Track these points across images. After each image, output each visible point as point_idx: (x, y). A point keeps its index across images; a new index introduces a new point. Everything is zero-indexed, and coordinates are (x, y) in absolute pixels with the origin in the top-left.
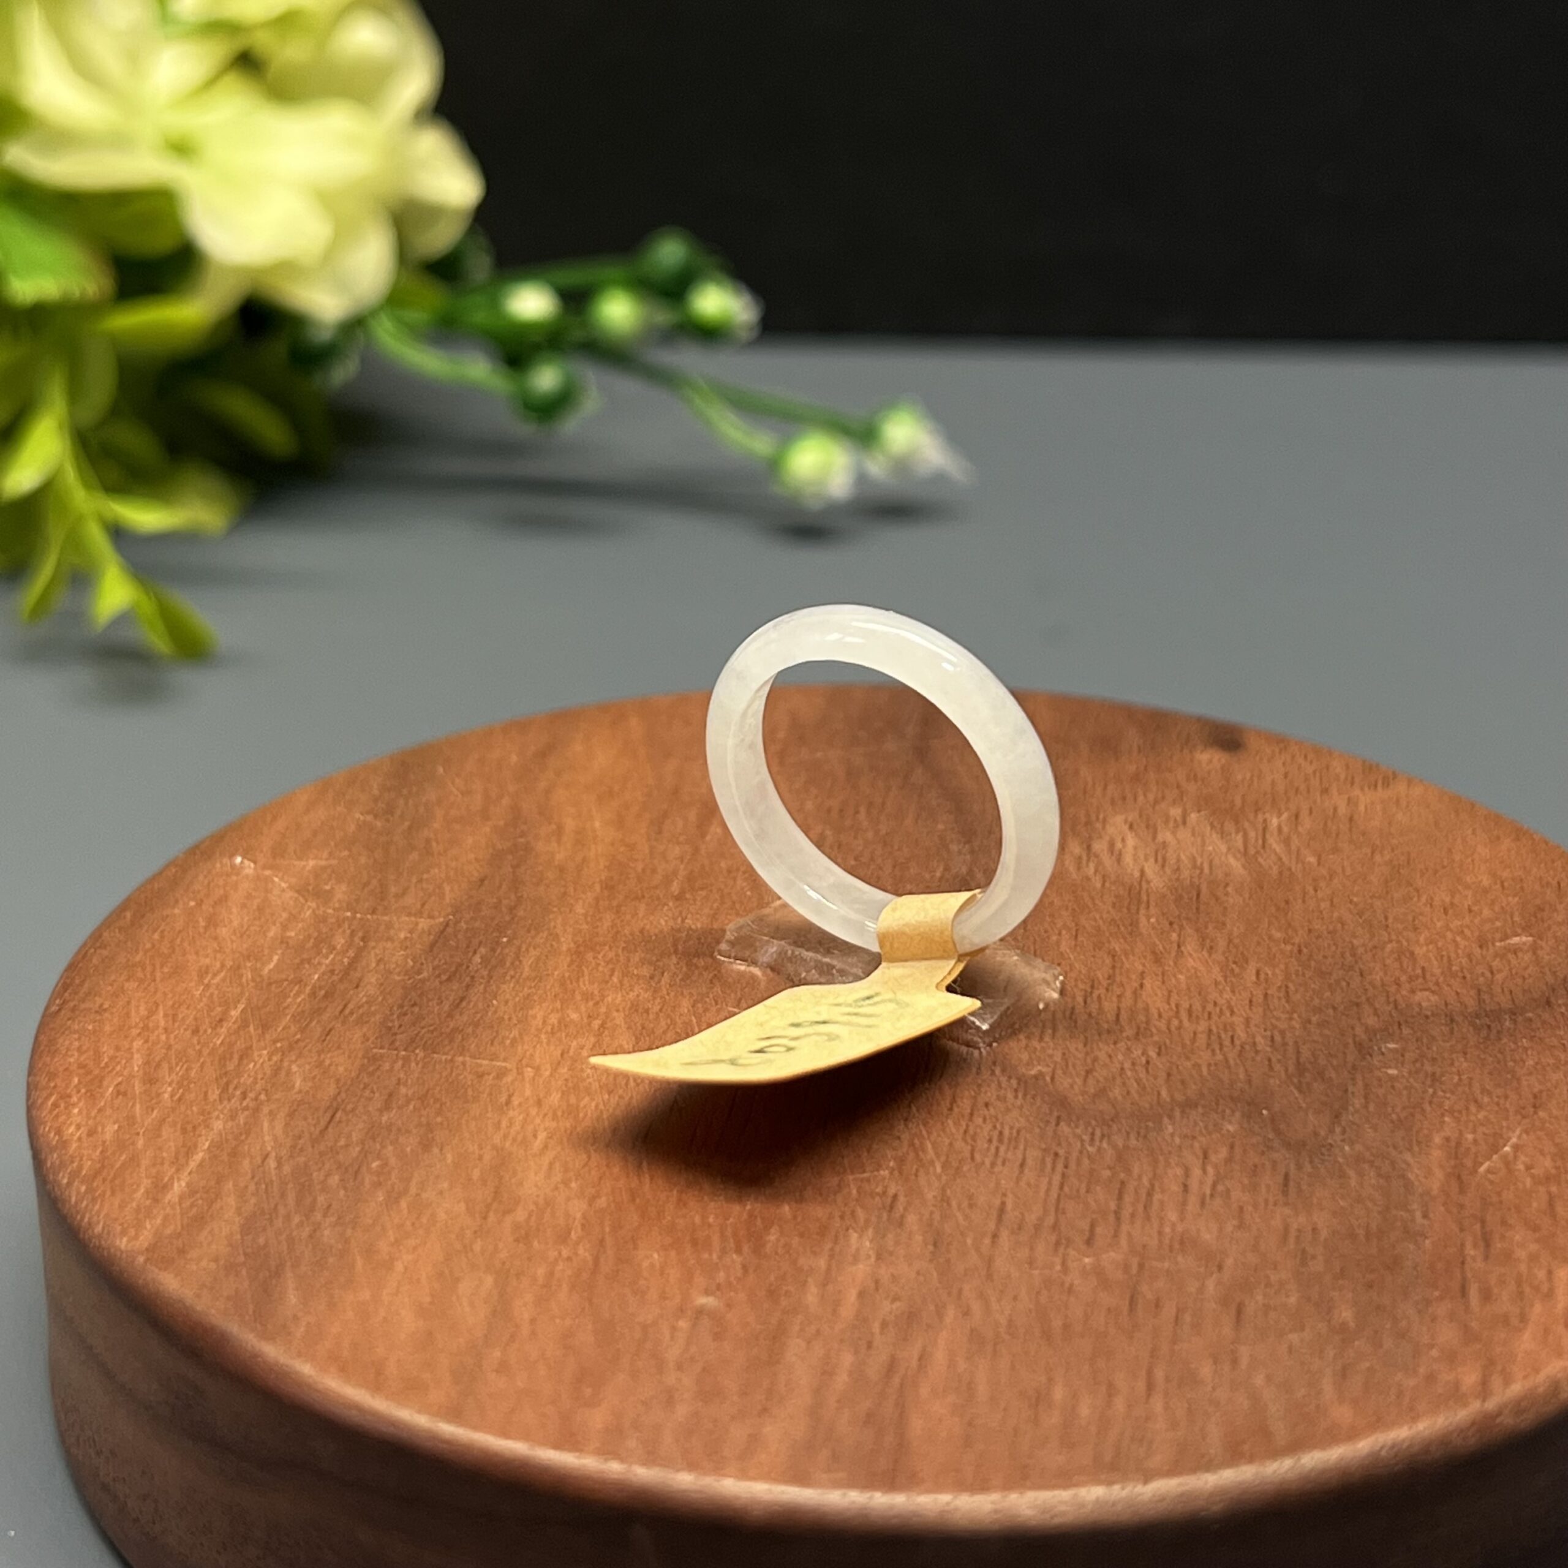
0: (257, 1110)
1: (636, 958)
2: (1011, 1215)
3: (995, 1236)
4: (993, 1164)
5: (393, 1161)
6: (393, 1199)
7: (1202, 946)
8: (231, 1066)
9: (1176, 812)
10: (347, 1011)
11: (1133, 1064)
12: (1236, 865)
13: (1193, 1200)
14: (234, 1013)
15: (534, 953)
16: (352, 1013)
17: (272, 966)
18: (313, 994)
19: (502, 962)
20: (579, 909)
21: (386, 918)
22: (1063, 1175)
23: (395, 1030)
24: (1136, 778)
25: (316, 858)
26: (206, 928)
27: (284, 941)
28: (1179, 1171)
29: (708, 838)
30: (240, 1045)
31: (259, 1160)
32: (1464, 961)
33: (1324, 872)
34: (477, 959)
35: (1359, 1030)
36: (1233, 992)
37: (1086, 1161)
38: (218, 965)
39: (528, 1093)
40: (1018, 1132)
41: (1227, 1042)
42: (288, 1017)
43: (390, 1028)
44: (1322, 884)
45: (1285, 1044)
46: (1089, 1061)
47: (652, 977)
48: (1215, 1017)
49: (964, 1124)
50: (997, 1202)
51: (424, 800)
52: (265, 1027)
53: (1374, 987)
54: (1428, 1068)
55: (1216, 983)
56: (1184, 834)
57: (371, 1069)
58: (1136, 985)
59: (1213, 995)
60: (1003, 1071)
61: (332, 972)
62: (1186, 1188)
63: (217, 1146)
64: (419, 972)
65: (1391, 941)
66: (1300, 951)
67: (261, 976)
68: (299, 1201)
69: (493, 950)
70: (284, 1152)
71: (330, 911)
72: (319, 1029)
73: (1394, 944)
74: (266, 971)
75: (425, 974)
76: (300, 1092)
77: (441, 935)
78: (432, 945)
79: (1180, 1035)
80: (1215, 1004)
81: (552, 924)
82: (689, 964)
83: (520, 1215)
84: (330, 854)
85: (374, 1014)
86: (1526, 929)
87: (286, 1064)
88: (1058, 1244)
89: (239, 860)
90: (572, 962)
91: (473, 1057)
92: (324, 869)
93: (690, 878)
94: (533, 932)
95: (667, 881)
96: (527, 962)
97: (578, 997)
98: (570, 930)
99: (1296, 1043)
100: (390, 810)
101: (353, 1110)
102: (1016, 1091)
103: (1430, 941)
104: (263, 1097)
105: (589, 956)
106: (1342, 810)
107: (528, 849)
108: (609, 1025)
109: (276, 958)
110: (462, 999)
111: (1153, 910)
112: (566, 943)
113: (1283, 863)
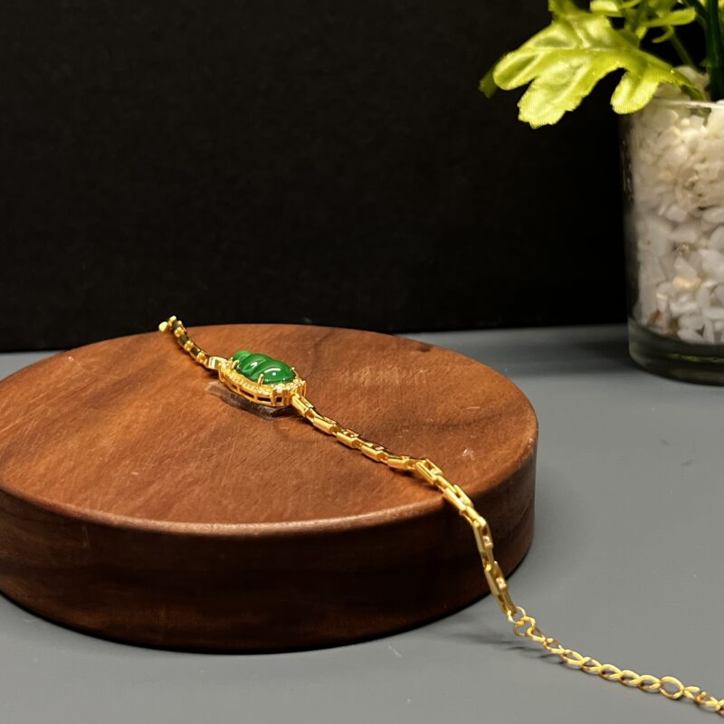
9: (389, 367)
14: (41, 396)
24: (384, 357)
27: (70, 379)
56: (387, 373)
63: (14, 426)
77: (120, 381)
86: (481, 405)
96: (142, 390)
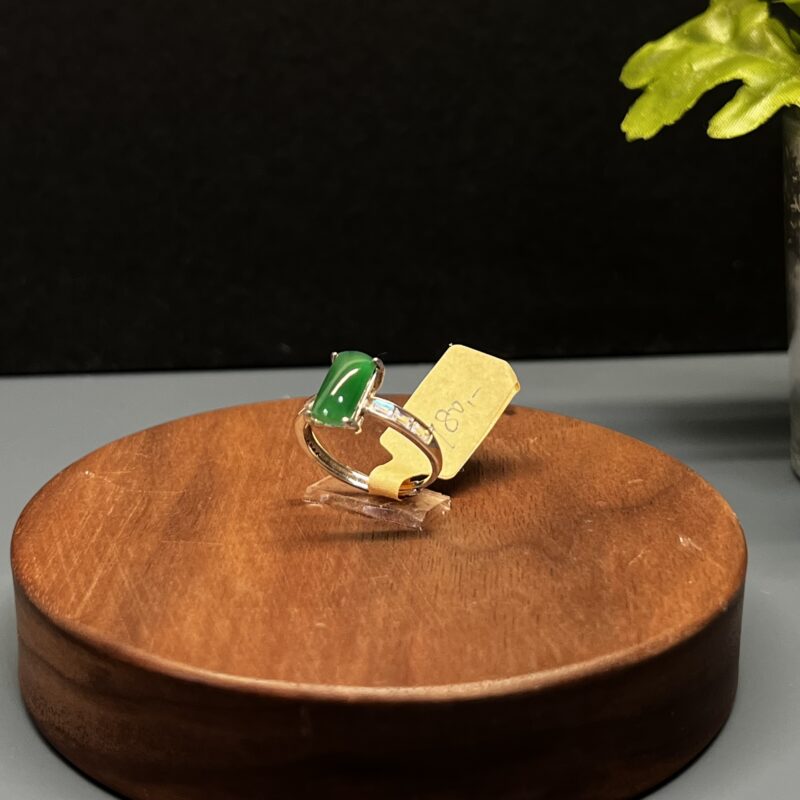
0: (116, 565)
2: (441, 588)
3: (436, 596)
4: (431, 571)
5: (178, 581)
6: (182, 595)
7: (507, 488)
8: (101, 550)
10: (147, 528)
11: (484, 532)
12: (518, 457)
13: (515, 579)
14: (98, 531)
15: (224, 502)
16: (149, 528)
17: (110, 512)
18: (131, 521)
19: (211, 506)
20: (241, 485)
21: (157, 492)
22: (461, 573)
23: (169, 534)
25: (121, 470)
26: (79, 499)
27: (114, 503)
28: (507, 570)
30: (104, 542)
31: (121, 583)
32: (615, 489)
33: (555, 459)
34: (200, 506)
35: (575, 516)
36: (522, 504)
37: (469, 568)
38: (87, 513)
39: (231, 554)
40: (440, 559)
41: (522, 523)
42: (122, 531)
43: (167, 533)
44: (554, 463)
45: (545, 523)
47: (277, 509)
48: (515, 514)
49: (417, 557)
50: (434, 584)
51: (164, 446)
52: (113, 535)
53: (580, 500)
54: (605, 528)
55: (515, 501)
57: (162, 548)
58: (481, 503)
59: (514, 506)
61: (137, 513)
62: (511, 575)
63: (102, 579)
64: (176, 511)
66: (548, 489)
67: (107, 516)
68: (141, 597)
69: (206, 502)
70: (131, 580)
71: (132, 490)
72: (137, 534)
73: (586, 484)
74: (109, 514)
75: (178, 512)
76: (133, 558)
77: (182, 497)
78: (179, 501)
79: (502, 520)
80: (515, 509)
81: (230, 491)
83: (237, 598)
84: (127, 469)
85: (159, 528)
86: (640, 476)
87: (125, 548)
88: (461, 598)
89: (87, 473)
90: (241, 505)
91: (205, 542)
92: (125, 474)
93: (286, 471)
94: (222, 495)
95: (277, 473)
96: (221, 506)
97: (246, 518)
98: (238, 493)
99: (550, 521)
100: (150, 451)
101: (158, 564)
103: (601, 482)
104: (117, 561)
105: (248, 502)
106: (560, 436)
107: (214, 463)
108: (261, 527)
109: (112, 509)
110: (196, 521)
113: (537, 456)
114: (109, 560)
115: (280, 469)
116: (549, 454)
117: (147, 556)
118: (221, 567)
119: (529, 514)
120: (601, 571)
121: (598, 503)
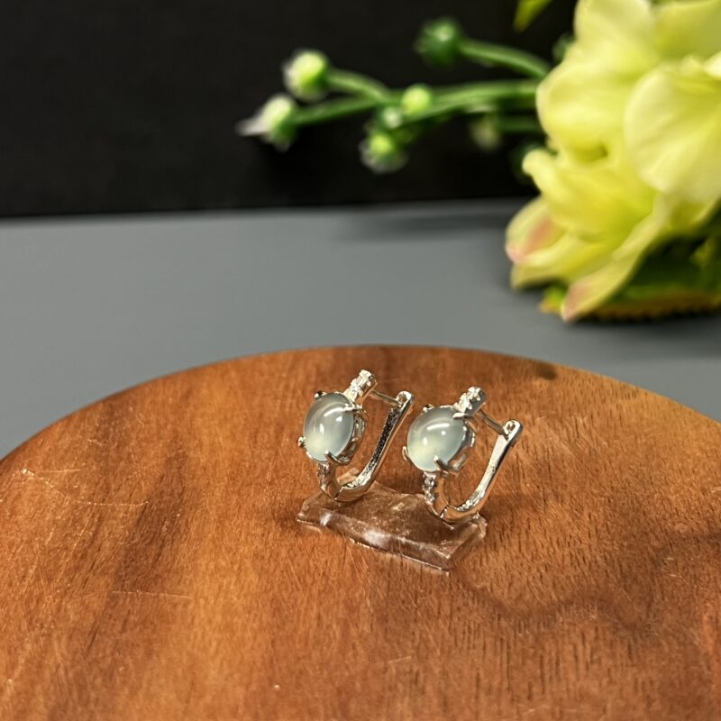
0: (50, 635)
1: (252, 524)
2: (484, 682)
3: (477, 697)
4: (469, 648)
5: (131, 666)
6: (133, 692)
7: (557, 501)
8: (32, 607)
10: (95, 566)
11: (534, 578)
12: (566, 448)
13: (582, 666)
15: (195, 523)
16: (98, 568)
17: (49, 539)
18: (75, 556)
19: (178, 530)
20: (218, 493)
21: (110, 505)
22: (508, 654)
23: (123, 578)
25: (68, 468)
26: (11, 516)
28: (570, 648)
29: (282, 445)
30: (36, 592)
31: (54, 669)
32: (696, 503)
33: (613, 452)
34: (164, 528)
35: (650, 550)
36: (579, 528)
37: (519, 644)
38: (19, 540)
39: (203, 615)
40: (479, 626)
41: (581, 561)
42: (62, 573)
43: (121, 577)
44: (613, 458)
45: (613, 561)
46: (509, 576)
47: (263, 535)
48: (572, 545)
49: (448, 622)
50: (474, 674)
51: (124, 428)
52: (50, 579)
53: (653, 522)
54: (691, 571)
55: (569, 524)
57: (112, 604)
58: (526, 526)
59: (569, 531)
60: (464, 586)
61: (84, 541)
62: (576, 657)
64: (133, 539)
65: (656, 492)
66: (609, 501)
67: (44, 546)
68: (80, 697)
69: (173, 522)
70: (68, 664)
71: (79, 502)
72: (80, 580)
73: (658, 494)
74: (46, 543)
75: (136, 540)
76: (73, 622)
78: (139, 520)
79: (555, 557)
80: (571, 537)
81: (204, 504)
82: (282, 526)
83: (208, 699)
84: (76, 465)
85: (110, 568)
87: (64, 603)
88: (512, 700)
89: (25, 471)
90: (218, 528)
91: (169, 593)
92: (73, 474)
93: (276, 471)
94: (194, 510)
95: (264, 472)
97: (224, 550)
98: (214, 507)
99: (618, 559)
100: (106, 435)
101: (105, 632)
102: (473, 599)
103: (677, 492)
104: (52, 627)
105: (227, 523)
106: (615, 413)
107: (185, 456)
108: (242, 567)
109: (51, 534)
110: (159, 555)
111: (528, 479)
112: (213, 515)
113: (590, 447)
114: (42, 626)
115: (267, 467)
116: (605, 443)
117: (92, 619)
118: (188, 640)
119: (590, 546)
120: (696, 651)
121: (677, 527)
